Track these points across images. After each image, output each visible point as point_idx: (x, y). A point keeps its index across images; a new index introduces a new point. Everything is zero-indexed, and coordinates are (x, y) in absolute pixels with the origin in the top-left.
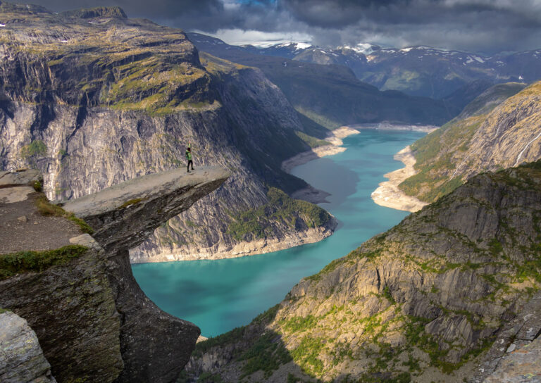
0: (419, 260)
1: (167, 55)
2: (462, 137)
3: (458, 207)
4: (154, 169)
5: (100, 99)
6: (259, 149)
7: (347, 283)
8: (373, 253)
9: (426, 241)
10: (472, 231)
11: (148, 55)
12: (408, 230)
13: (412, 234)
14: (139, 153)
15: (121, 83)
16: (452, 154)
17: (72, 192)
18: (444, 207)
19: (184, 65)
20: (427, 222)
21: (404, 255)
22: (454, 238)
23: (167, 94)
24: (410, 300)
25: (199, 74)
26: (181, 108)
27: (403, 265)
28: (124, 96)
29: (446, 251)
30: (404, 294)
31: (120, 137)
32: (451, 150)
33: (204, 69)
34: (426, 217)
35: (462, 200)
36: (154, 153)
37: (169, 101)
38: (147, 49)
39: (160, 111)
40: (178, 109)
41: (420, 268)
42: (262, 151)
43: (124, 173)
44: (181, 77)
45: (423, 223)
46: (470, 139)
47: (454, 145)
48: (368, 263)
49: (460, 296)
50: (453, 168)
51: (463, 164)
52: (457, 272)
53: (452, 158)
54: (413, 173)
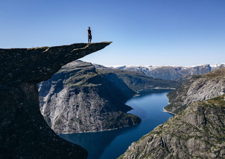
0: (177, 135)
1: (86, 70)
2: (184, 91)
3: (188, 115)
4: (79, 104)
5: (63, 83)
6: (115, 97)
7: (150, 144)
8: (159, 132)
9: (179, 127)
10: (196, 123)
11: (80, 70)
12: (171, 123)
13: (173, 125)
14: (74, 99)
15: (70, 78)
16: (181, 97)
17: (50, 113)
18: (183, 115)
19: (91, 73)
20: (178, 120)
21: (171, 133)
22: (189, 126)
23: (85, 81)
24: (176, 151)
25: (96, 75)
26: (90, 85)
27: (171, 137)
28: (71, 82)
29: (187, 131)
30: (173, 149)
31: (68, 94)
32: (181, 96)
33: (97, 74)
34: (177, 118)
35: (189, 112)
36: (79, 99)
37: (86, 83)
38: (80, 68)
39: (82, 86)
40: (88, 85)
41: (178, 138)
43: (69, 105)
44: (90, 75)
45: (176, 120)
46: (187, 92)
47: (182, 94)
48: (158, 136)
49: (196, 150)
50: (183, 101)
51: (186, 100)
52: (193, 140)
53: (182, 98)
54: (169, 104)
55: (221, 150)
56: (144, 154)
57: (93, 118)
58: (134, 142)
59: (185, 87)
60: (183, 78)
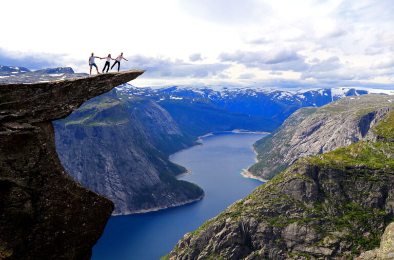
0: (268, 218)
2: (285, 138)
3: (290, 181)
6: (154, 148)
7: (218, 236)
8: (236, 214)
9: (272, 205)
10: (302, 196)
12: (258, 198)
13: (261, 200)
16: (280, 149)
18: (281, 181)
21: (257, 215)
22: (290, 202)
23: (95, 114)
24: (264, 248)
25: (117, 103)
26: (104, 123)
27: (257, 222)
29: (286, 211)
30: (259, 243)
32: (280, 147)
33: (120, 100)
34: (269, 188)
35: (292, 176)
37: (96, 118)
39: (90, 125)
40: (101, 124)
41: (269, 223)
42: (156, 149)
44: (105, 104)
45: (268, 192)
46: (290, 140)
47: (281, 144)
48: (233, 222)
49: (300, 243)
50: (282, 157)
51: (288, 154)
52: (296, 225)
53: (281, 151)
54: (257, 161)
55: (340, 241)
56: (206, 253)
57: (110, 187)
58: (188, 233)
59: (288, 131)
60: (284, 113)
